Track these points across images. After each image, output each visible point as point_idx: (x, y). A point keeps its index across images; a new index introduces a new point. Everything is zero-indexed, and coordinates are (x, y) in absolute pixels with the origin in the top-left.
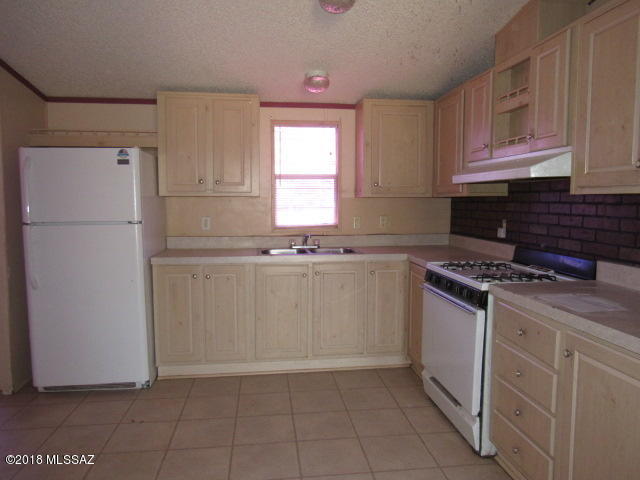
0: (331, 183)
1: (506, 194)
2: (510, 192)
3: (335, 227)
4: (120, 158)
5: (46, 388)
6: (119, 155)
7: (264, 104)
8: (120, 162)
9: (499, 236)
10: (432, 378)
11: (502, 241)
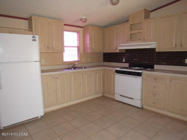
0: (76, 49)
1: (125, 52)
2: (126, 51)
3: (78, 61)
4: (33, 39)
5: (4, 127)
6: (32, 38)
7: (65, 25)
8: (33, 40)
9: (123, 61)
10: (120, 95)
11: (124, 62)
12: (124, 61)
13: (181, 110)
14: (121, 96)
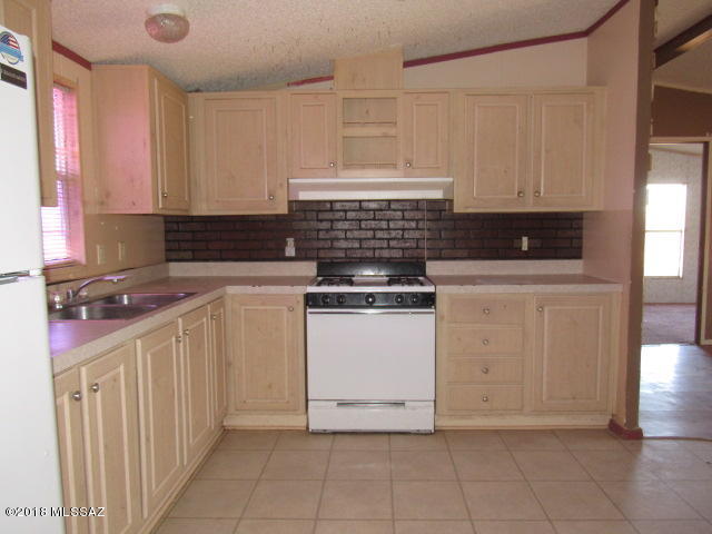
9: (287, 254)
10: (339, 404)
11: (291, 259)
12: (290, 251)
13: (574, 398)
14: (342, 404)
